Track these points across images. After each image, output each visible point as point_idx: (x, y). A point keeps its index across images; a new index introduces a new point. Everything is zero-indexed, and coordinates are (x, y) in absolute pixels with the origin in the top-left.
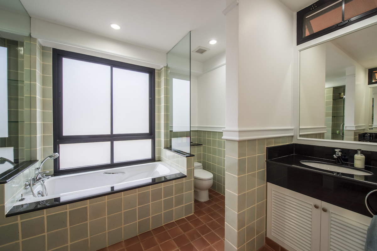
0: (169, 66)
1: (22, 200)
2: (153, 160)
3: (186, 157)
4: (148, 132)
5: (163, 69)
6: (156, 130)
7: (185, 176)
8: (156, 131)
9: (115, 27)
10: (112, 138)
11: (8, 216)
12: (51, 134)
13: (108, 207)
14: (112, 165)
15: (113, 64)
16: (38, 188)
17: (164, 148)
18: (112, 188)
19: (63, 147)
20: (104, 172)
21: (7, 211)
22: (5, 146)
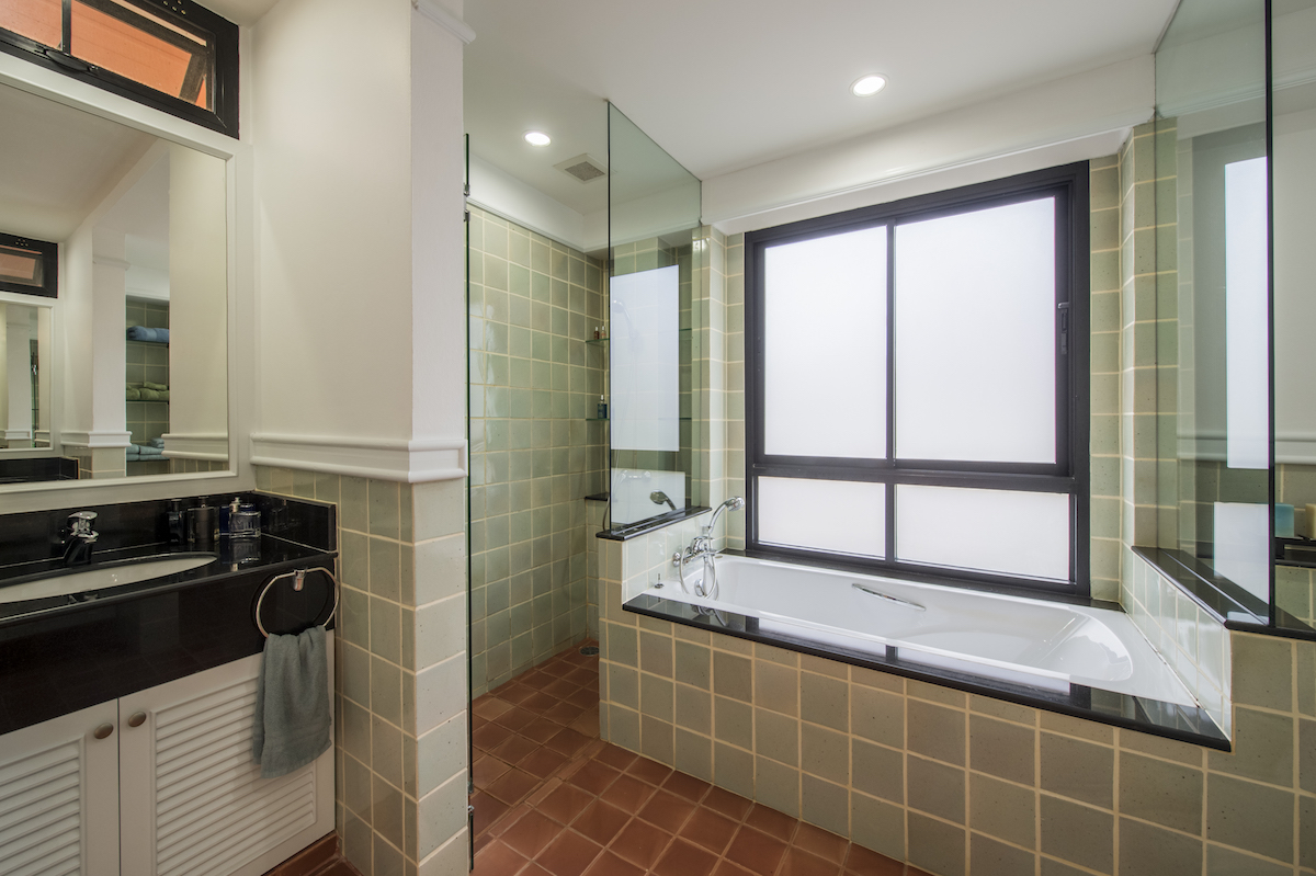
0: (1165, 112)
1: (659, 586)
2: (1077, 591)
3: (1230, 625)
4: (1052, 459)
5: (1132, 141)
6: (1095, 454)
7: (1224, 746)
8: (1093, 455)
9: (869, 86)
10: (892, 472)
11: (626, 608)
12: (740, 449)
13: (803, 692)
14: (890, 567)
15: (893, 213)
16: (696, 572)
17: (1138, 549)
18: (891, 650)
19: (767, 485)
20: (855, 582)
21: (626, 599)
22: (674, 470)
